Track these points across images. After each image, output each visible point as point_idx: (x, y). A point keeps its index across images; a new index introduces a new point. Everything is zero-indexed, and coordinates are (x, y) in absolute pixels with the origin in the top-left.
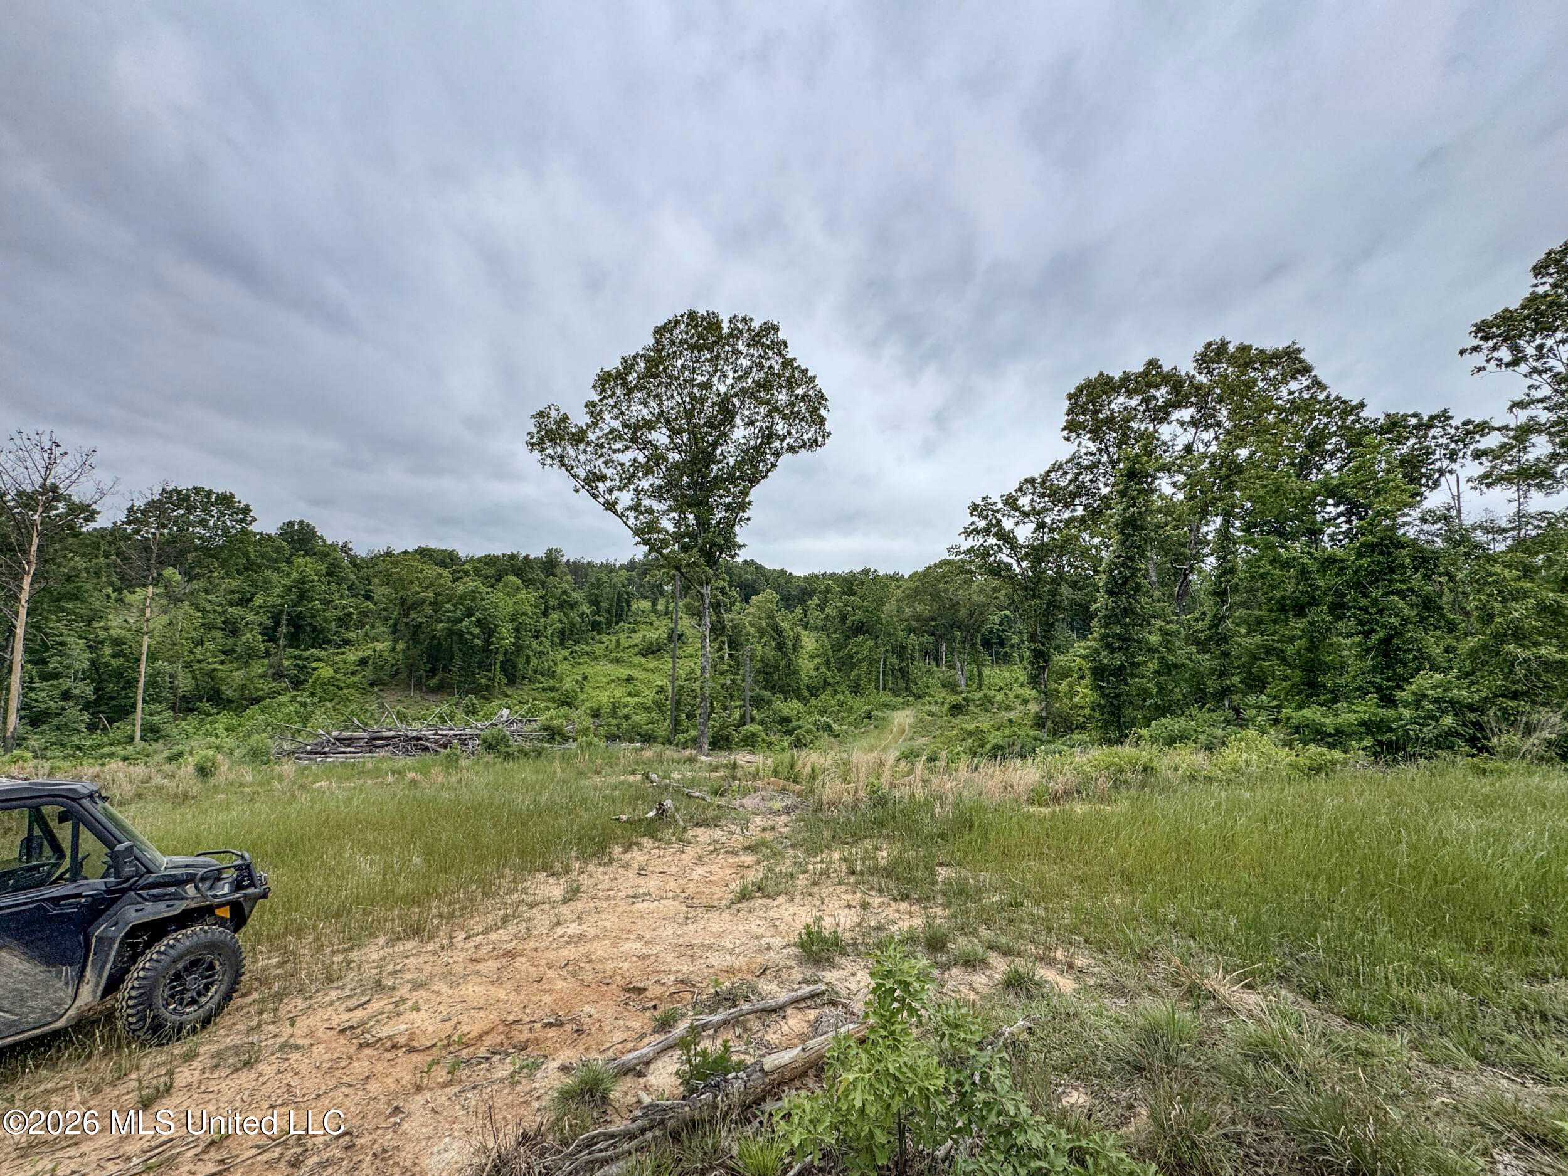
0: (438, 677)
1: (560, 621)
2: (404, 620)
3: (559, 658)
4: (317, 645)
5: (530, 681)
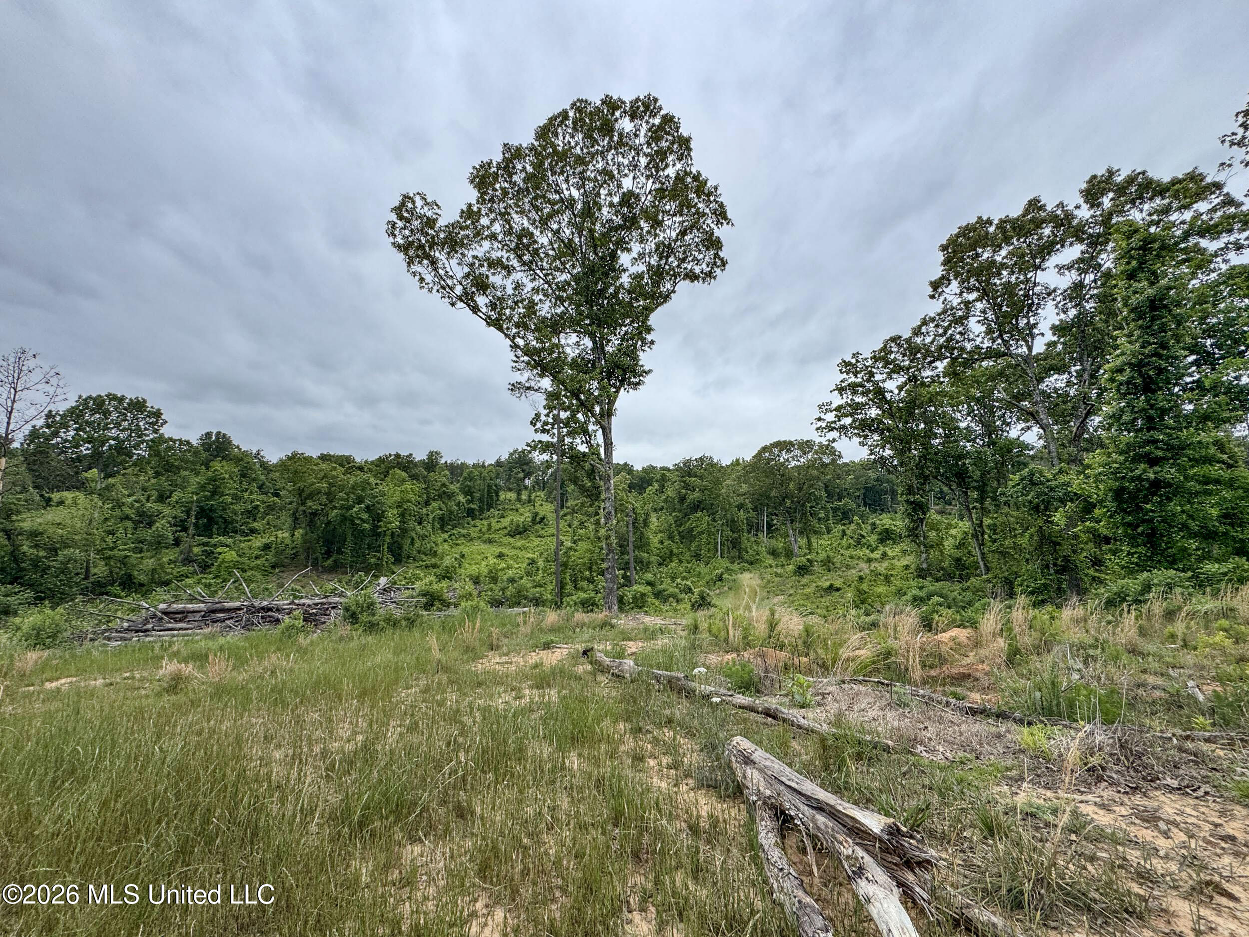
0: (332, 559)
1: (441, 509)
2: (302, 508)
3: (440, 540)
4: (225, 533)
5: (414, 559)
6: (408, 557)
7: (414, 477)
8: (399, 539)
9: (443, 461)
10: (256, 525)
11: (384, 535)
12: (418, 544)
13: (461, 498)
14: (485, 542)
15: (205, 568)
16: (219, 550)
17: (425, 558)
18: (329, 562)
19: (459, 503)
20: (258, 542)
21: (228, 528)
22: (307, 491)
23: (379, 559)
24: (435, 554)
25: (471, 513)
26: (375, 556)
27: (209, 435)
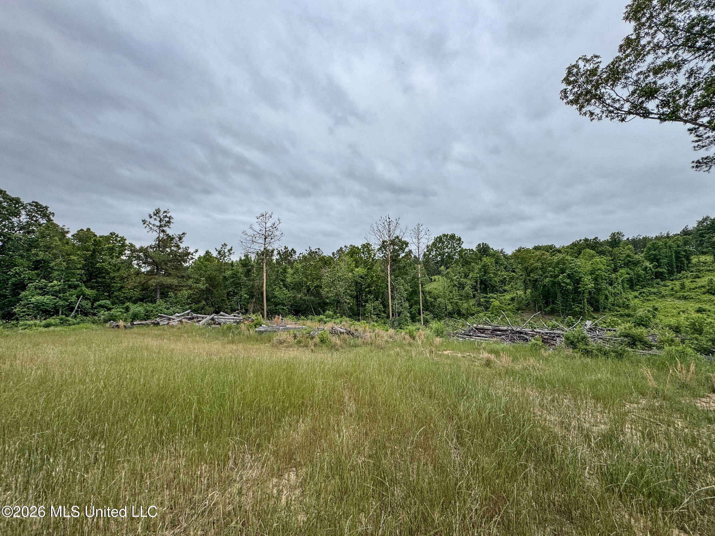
0: (550, 307)
1: (628, 274)
2: (528, 278)
3: (630, 297)
4: (492, 292)
5: (610, 310)
6: (605, 308)
7: (601, 253)
8: (596, 296)
9: (625, 239)
10: (506, 288)
11: (583, 293)
12: (611, 299)
13: (647, 264)
14: (679, 298)
15: (487, 308)
16: (491, 300)
17: (619, 309)
18: (548, 309)
19: (646, 268)
20: (508, 296)
21: (494, 290)
22: (530, 269)
23: (581, 308)
24: (628, 307)
25: (659, 276)
26: (578, 306)
27: (479, 245)
